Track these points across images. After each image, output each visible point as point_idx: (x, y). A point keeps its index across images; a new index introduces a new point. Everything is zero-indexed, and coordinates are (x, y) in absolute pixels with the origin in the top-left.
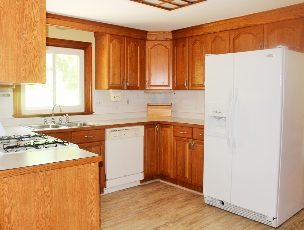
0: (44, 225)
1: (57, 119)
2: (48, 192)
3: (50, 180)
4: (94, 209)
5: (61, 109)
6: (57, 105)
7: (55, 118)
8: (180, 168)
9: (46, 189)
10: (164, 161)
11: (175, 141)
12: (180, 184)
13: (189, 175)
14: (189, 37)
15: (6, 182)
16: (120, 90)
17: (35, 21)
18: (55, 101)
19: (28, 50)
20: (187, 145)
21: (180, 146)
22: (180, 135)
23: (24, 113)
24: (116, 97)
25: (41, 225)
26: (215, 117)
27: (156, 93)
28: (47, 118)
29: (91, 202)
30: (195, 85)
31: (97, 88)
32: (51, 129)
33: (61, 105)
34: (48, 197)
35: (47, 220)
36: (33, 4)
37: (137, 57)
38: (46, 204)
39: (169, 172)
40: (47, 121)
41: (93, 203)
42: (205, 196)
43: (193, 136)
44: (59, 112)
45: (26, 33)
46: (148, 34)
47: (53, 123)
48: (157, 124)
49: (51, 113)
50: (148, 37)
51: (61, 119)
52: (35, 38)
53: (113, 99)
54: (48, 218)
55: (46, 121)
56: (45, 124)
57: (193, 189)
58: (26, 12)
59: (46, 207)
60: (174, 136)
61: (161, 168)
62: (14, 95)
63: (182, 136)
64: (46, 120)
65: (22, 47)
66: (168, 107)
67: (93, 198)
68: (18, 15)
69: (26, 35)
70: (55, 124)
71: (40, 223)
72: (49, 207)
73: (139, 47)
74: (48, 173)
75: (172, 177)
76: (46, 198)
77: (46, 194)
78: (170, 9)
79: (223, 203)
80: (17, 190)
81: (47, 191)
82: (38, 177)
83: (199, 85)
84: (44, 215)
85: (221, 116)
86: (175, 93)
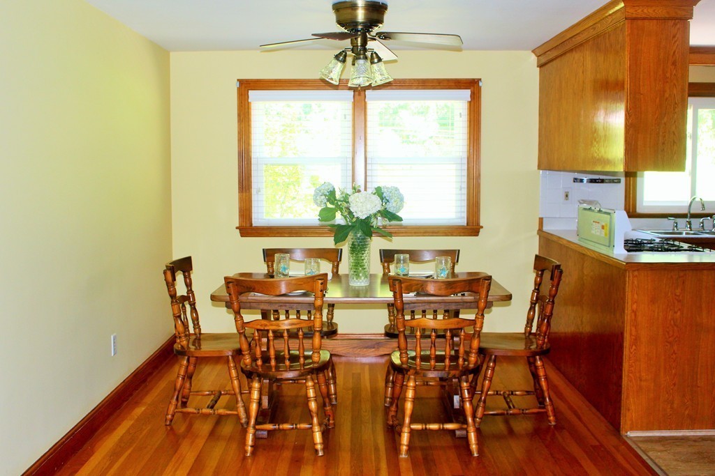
0: (671, 333)
1: (696, 223)
2: (679, 296)
3: (684, 283)
5: (703, 205)
6: (698, 199)
7: (693, 221)
9: (678, 292)
15: (636, 276)
17: (676, 103)
18: (693, 192)
19: (667, 136)
23: (639, 210)
25: (668, 333)
28: (679, 220)
32: (684, 235)
33: (704, 200)
34: (679, 301)
35: (675, 328)
36: (674, 84)
38: (676, 310)
40: (679, 226)
44: (699, 211)
45: (666, 118)
47: (689, 229)
49: (685, 211)
51: (703, 223)
52: (675, 122)
54: (677, 327)
55: (676, 226)
56: (674, 229)
58: (667, 95)
59: (676, 313)
62: (626, 181)
64: (676, 223)
65: (661, 133)
68: (658, 99)
69: (665, 120)
70: (691, 230)
71: (668, 330)
72: (679, 313)
74: (682, 274)
76: (676, 302)
77: (677, 298)
80: (646, 287)
81: (678, 294)
82: (669, 277)
84: (672, 322)
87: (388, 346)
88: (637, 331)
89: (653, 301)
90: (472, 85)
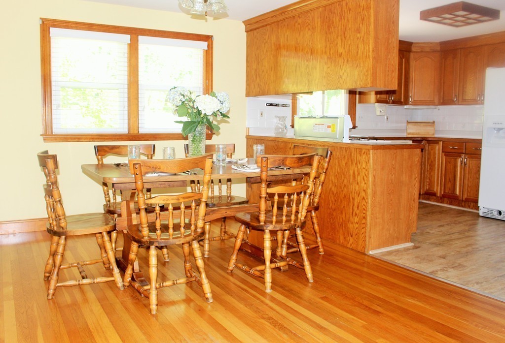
3: (396, 157)
4: (416, 185)
8: (449, 185)
9: (394, 162)
10: (429, 179)
11: (444, 157)
12: (447, 202)
13: (460, 191)
14: (461, 49)
16: (385, 104)
20: (459, 160)
21: (449, 162)
22: (450, 150)
24: (382, 111)
25: (389, 188)
26: (494, 129)
27: (418, 109)
29: (415, 179)
30: (465, 100)
31: (360, 102)
37: (402, 71)
39: (435, 190)
41: (416, 179)
42: (480, 208)
43: (467, 150)
46: (413, 45)
48: (423, 140)
50: (413, 49)
53: (378, 113)
54: (393, 184)
57: (463, 207)
58: (390, 41)
59: (392, 175)
60: (443, 152)
61: (425, 187)
63: (453, 151)
66: (430, 124)
67: (416, 176)
71: (389, 186)
72: (394, 176)
73: (404, 60)
75: (439, 196)
76: (393, 169)
77: (393, 166)
78: (457, 26)
79: (500, 213)
80: (380, 160)
83: (470, 99)
84: (391, 181)
85: (502, 127)
86: (439, 110)
87: (219, 212)
88: (375, 188)
89: (383, 169)
90: (207, 38)
